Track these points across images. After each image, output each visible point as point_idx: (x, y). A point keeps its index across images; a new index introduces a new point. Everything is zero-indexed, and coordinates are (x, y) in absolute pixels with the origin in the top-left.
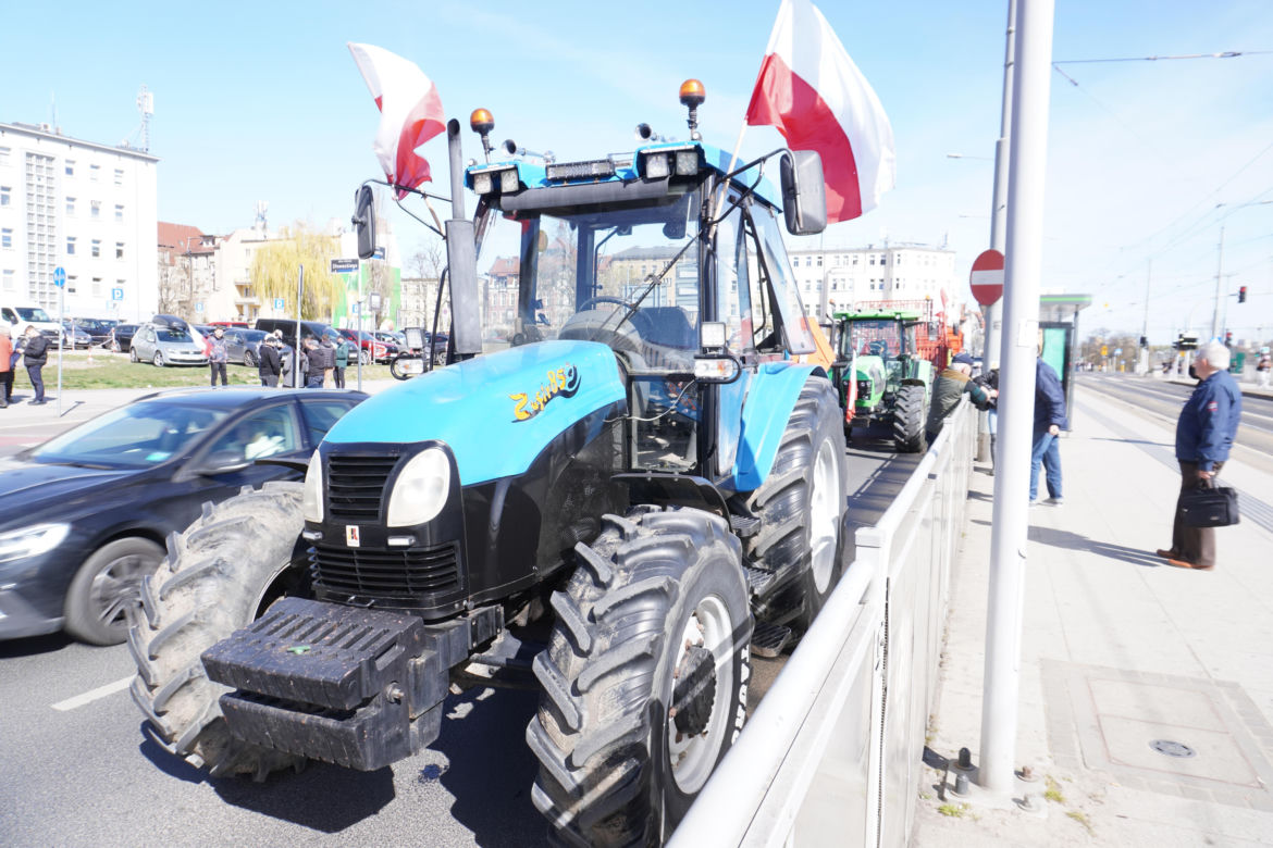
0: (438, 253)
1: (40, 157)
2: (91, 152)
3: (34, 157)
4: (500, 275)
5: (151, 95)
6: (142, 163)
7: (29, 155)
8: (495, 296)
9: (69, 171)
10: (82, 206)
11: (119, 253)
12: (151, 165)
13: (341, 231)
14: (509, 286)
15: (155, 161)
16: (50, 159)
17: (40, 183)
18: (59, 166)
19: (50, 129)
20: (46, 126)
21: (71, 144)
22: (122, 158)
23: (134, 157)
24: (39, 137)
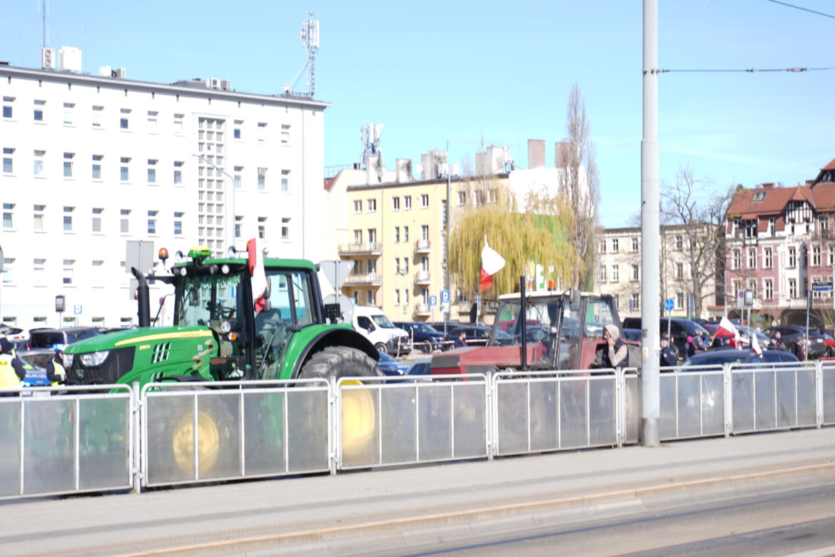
0: (689, 205)
1: (210, 121)
2: (258, 107)
3: (205, 122)
4: (745, 217)
5: (317, 23)
6: (308, 113)
7: (201, 120)
8: (736, 252)
9: (237, 134)
10: (250, 176)
11: (284, 231)
12: (318, 113)
13: (508, 168)
14: (760, 235)
15: (322, 108)
16: (220, 122)
17: (210, 153)
18: (229, 128)
19: (219, 85)
20: (215, 82)
21: (240, 100)
22: (290, 110)
23: (302, 106)
24: (210, 97)
